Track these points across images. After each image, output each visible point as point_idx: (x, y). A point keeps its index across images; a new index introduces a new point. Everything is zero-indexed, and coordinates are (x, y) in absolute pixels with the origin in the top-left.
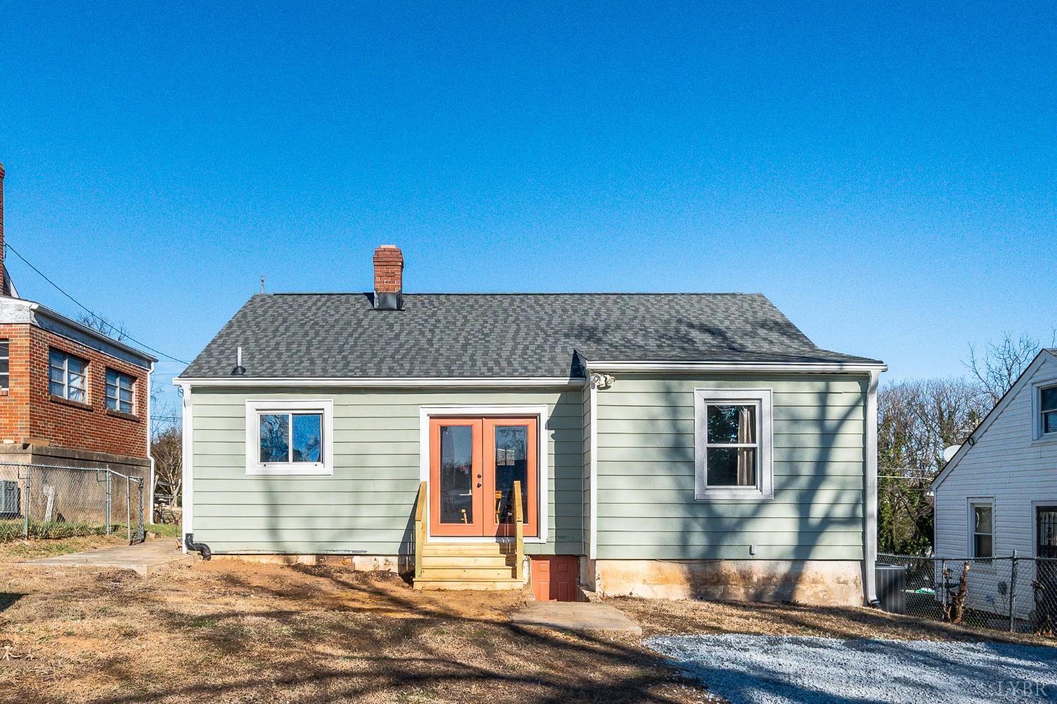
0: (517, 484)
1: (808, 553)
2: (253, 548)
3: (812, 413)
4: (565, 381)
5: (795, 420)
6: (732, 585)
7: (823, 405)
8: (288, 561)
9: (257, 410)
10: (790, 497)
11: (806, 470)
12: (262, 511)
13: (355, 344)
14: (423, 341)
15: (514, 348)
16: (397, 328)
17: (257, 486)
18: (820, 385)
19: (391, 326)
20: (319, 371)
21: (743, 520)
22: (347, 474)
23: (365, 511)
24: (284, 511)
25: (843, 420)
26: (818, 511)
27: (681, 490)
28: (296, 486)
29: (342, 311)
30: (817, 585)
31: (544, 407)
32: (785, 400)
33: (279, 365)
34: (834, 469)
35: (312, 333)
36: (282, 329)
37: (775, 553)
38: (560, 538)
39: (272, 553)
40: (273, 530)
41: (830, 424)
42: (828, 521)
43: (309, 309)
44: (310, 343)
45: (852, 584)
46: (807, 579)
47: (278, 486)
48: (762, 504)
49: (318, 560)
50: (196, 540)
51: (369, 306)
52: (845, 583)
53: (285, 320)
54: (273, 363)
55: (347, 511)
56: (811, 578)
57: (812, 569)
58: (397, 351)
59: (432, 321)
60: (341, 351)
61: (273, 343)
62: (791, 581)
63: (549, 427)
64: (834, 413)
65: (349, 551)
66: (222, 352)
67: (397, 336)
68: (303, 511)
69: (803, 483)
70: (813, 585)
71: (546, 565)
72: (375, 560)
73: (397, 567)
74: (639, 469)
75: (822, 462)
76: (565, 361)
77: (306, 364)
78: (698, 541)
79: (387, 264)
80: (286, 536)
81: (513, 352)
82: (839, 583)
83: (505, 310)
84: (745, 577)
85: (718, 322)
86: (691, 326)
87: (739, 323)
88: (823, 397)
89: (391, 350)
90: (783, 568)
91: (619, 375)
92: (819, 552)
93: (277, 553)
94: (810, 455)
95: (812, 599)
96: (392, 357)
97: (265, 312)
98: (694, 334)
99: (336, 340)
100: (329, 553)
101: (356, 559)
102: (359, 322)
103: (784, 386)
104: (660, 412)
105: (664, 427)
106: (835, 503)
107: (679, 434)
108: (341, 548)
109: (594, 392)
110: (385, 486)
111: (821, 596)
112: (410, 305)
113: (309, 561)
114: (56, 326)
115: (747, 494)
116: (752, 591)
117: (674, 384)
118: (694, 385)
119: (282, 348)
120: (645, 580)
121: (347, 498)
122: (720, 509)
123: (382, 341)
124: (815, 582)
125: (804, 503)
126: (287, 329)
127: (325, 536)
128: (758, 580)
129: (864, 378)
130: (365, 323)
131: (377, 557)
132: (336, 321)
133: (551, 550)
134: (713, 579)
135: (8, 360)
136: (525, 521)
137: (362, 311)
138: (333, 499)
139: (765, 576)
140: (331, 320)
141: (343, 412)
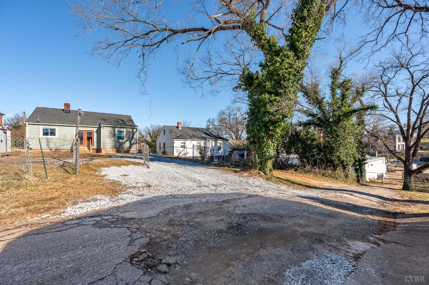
0: (90, 140)
3: (131, 132)
4: (98, 126)
5: (129, 133)
9: (42, 128)
10: (128, 141)
13: (61, 119)
14: (74, 119)
15: (91, 121)
16: (69, 116)
19: (68, 116)
20: (55, 123)
21: (123, 144)
24: (50, 143)
26: (132, 143)
27: (114, 140)
28: (51, 139)
29: (58, 112)
31: (95, 130)
33: (46, 121)
35: (52, 116)
36: (45, 115)
37: (127, 147)
38: (97, 146)
40: (48, 146)
42: (133, 144)
43: (50, 111)
44: (52, 118)
51: (63, 112)
53: (45, 113)
54: (45, 121)
57: (131, 149)
58: (69, 120)
59: (76, 116)
60: (59, 119)
61: (44, 117)
63: (96, 132)
65: (62, 149)
66: (33, 118)
67: (69, 118)
68: (54, 143)
69: (130, 139)
71: (95, 150)
76: (98, 124)
77: (52, 121)
78: (118, 146)
79: (67, 105)
81: (90, 122)
82: (134, 151)
83: (89, 115)
85: (123, 119)
86: (119, 119)
87: (126, 120)
88: (133, 130)
89: (68, 120)
90: (128, 149)
91: (105, 127)
92: (132, 147)
93: (49, 149)
94: (131, 136)
96: (69, 121)
97: (41, 111)
98: (119, 121)
99: (57, 118)
100: (57, 149)
102: (62, 115)
103: (127, 129)
104: (112, 131)
105: (112, 133)
106: (134, 141)
107: (114, 133)
108: (59, 148)
109: (102, 128)
112: (71, 112)
115: (123, 141)
117: (114, 128)
119: (46, 118)
122: (120, 142)
123: (66, 118)
125: (130, 142)
126: (46, 115)
129: (136, 128)
130: (63, 115)
131: (67, 149)
132: (57, 114)
133: (96, 148)
134: (119, 151)
136: (92, 144)
137: (62, 113)
140: (56, 114)
141: (59, 129)
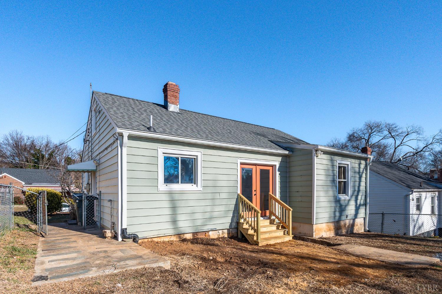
1: (356, 216)
2: (162, 233)
6: (342, 229)
8: (180, 237)
9: (163, 153)
11: (357, 189)
12: (168, 211)
17: (165, 197)
21: (346, 206)
22: (209, 190)
23: (217, 209)
24: (179, 211)
26: (359, 201)
28: (185, 197)
31: (276, 162)
34: (361, 188)
37: (351, 217)
39: (171, 234)
40: (174, 222)
47: (177, 197)
48: (349, 200)
49: (194, 236)
50: (129, 231)
55: (209, 209)
57: (357, 221)
62: (353, 225)
63: (279, 170)
65: (209, 229)
68: (189, 210)
72: (218, 232)
73: (227, 234)
78: (337, 215)
80: (181, 224)
82: (360, 225)
84: (345, 226)
90: (351, 222)
92: (359, 215)
93: (175, 234)
100: (200, 231)
101: (211, 233)
108: (205, 228)
110: (223, 196)
111: (357, 230)
113: (189, 236)
116: (346, 230)
118: (336, 158)
120: (325, 231)
121: (208, 202)
122: (342, 203)
124: (357, 225)
125: (356, 200)
127: (199, 223)
131: (219, 231)
134: (339, 228)
138: (203, 203)
139: (348, 225)
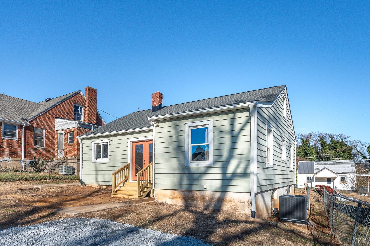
1: (226, 188)
2: (94, 183)
3: (228, 128)
5: (221, 132)
6: (199, 201)
7: (232, 124)
9: (95, 143)
10: (219, 165)
11: (226, 153)
12: (94, 173)
17: (93, 165)
18: (231, 116)
20: (108, 131)
21: (202, 174)
22: (111, 161)
24: (99, 173)
25: (241, 130)
26: (230, 171)
27: (180, 163)
30: (232, 203)
32: (217, 123)
34: (238, 152)
37: (213, 188)
40: (96, 178)
41: (235, 132)
42: (234, 175)
45: (246, 203)
46: (228, 200)
48: (209, 168)
49: (107, 187)
50: (83, 181)
52: (244, 202)
56: (229, 199)
57: (229, 196)
62: (221, 200)
64: (237, 127)
68: (102, 173)
69: (224, 158)
70: (230, 203)
74: (166, 155)
75: (232, 149)
78: (185, 183)
79: (155, 97)
80: (100, 180)
82: (241, 202)
84: (203, 198)
88: (233, 120)
90: (218, 195)
92: (231, 189)
93: (97, 185)
94: (227, 146)
95: (230, 209)
103: (217, 118)
104: (173, 133)
105: (174, 139)
106: (237, 167)
107: (179, 141)
108: (110, 184)
109: (154, 128)
110: (120, 164)
111: (233, 208)
113: (105, 187)
114: (88, 127)
115: (203, 164)
116: (206, 204)
117: (178, 122)
118: (184, 122)
120: (170, 197)
121: (112, 169)
122: (193, 170)
124: (230, 201)
125: (224, 168)
128: (208, 199)
134: (192, 198)
135: (74, 137)
138: (109, 169)
139: (211, 198)
141: (111, 142)
